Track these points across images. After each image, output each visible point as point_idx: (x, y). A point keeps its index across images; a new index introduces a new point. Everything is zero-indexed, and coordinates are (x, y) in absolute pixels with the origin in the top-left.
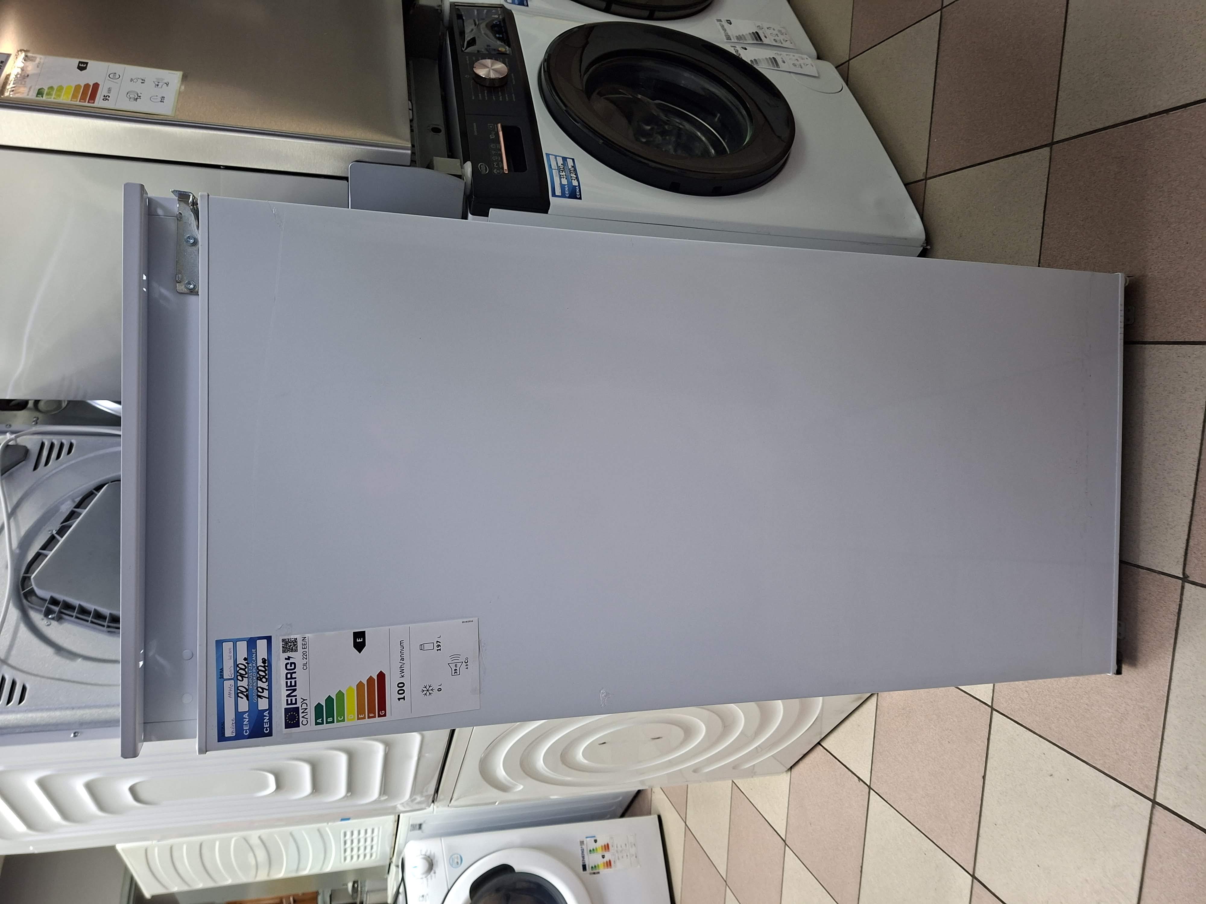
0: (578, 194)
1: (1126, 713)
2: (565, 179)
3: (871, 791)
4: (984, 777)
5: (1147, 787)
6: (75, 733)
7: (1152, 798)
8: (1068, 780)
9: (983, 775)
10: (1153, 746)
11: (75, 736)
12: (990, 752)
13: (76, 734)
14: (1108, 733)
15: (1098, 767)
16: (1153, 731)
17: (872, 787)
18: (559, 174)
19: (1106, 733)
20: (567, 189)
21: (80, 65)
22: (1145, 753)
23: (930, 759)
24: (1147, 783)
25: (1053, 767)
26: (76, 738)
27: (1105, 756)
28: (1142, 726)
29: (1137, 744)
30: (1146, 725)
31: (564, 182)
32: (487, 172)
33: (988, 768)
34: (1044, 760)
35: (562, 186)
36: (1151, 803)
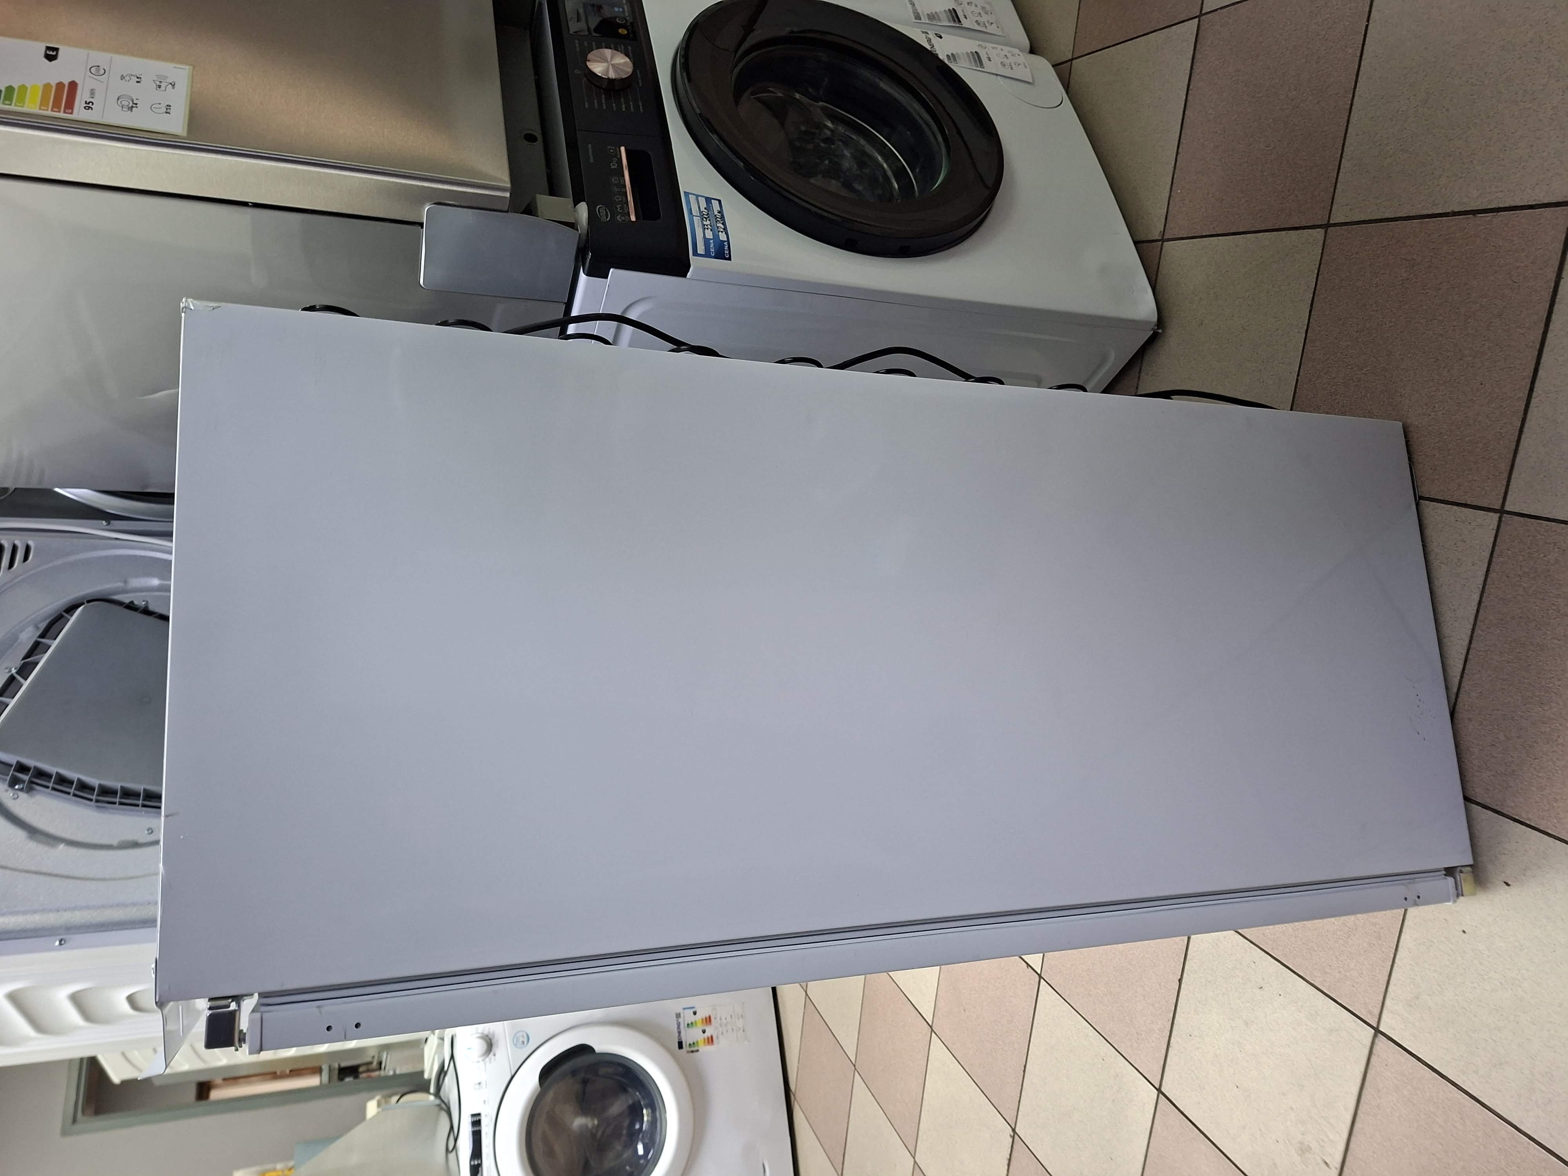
0: (727, 252)
1: (1354, 928)
2: (710, 230)
3: (1042, 980)
4: (1180, 981)
5: (1370, 1012)
6: (61, 941)
7: (1375, 1026)
8: (1280, 995)
9: (1179, 978)
10: (1381, 968)
11: (60, 944)
12: (1189, 952)
13: (63, 942)
14: (1331, 947)
15: (1316, 985)
16: (1383, 952)
17: (1042, 976)
18: (702, 223)
19: (1329, 947)
20: (712, 246)
21: (48, 52)
22: (1373, 975)
23: (1117, 952)
24: (1371, 1008)
25: (1263, 979)
26: (63, 946)
27: (1326, 973)
28: (1372, 945)
29: (1364, 964)
30: (1376, 944)
31: (709, 234)
32: (608, 219)
33: (1185, 970)
34: (1253, 969)
35: (706, 241)
36: (1373, 1031)
